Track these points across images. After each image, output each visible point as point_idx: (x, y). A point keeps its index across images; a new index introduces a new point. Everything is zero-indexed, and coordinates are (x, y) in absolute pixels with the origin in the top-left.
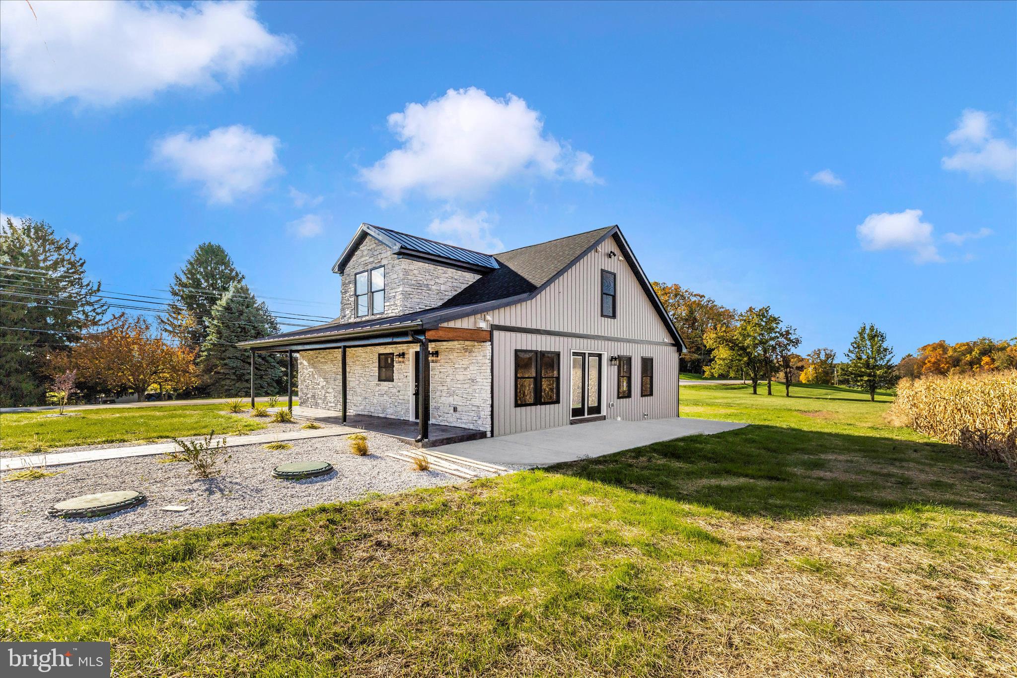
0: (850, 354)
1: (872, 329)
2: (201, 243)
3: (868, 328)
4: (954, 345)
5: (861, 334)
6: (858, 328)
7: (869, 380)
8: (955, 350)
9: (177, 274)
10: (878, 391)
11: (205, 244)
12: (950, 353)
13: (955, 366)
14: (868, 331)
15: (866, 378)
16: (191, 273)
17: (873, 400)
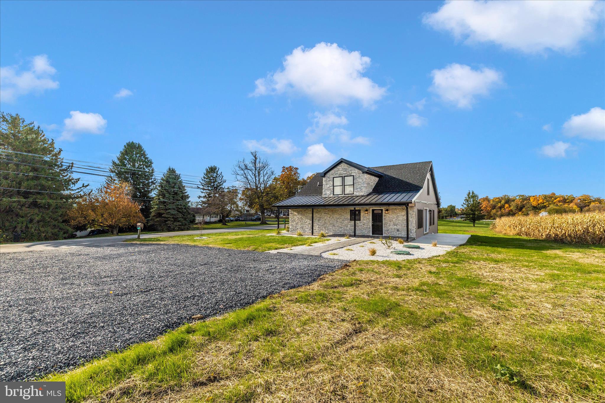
0: (464, 205)
1: (473, 193)
2: (128, 142)
3: (471, 192)
4: (493, 199)
5: (468, 195)
6: (467, 192)
7: (472, 217)
8: (493, 201)
9: (113, 160)
10: (476, 222)
11: (130, 142)
12: (491, 202)
13: (493, 209)
14: (471, 194)
15: (471, 216)
16: (122, 159)
17: (474, 226)
